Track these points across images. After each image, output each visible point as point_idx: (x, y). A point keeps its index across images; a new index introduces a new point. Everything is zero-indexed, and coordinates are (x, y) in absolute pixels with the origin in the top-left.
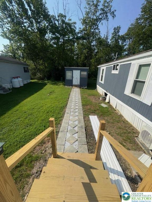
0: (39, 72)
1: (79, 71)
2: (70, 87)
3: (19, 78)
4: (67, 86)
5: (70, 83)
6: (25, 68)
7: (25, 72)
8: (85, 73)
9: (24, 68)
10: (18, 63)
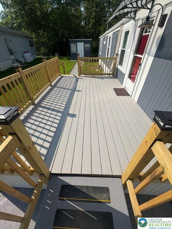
0: (43, 46)
1: (83, 43)
2: (75, 61)
3: (28, 53)
4: (72, 60)
5: (75, 56)
6: (31, 42)
7: (31, 46)
8: (88, 45)
9: (29, 41)
10: (21, 36)
